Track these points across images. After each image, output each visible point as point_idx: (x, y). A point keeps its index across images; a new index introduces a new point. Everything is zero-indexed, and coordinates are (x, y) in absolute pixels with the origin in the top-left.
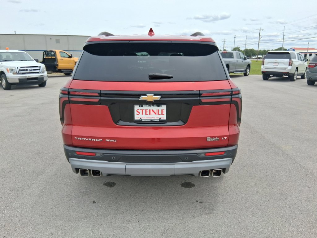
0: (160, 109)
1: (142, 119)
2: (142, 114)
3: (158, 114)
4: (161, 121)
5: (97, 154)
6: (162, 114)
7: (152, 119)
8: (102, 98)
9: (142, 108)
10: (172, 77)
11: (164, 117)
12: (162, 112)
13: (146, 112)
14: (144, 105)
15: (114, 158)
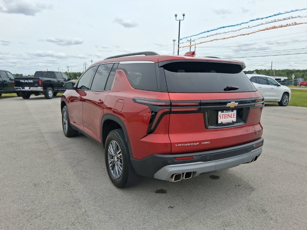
0: (232, 113)
1: (223, 122)
2: (223, 118)
3: (232, 118)
4: (233, 123)
5: (194, 157)
6: (234, 117)
7: (228, 122)
8: (201, 107)
9: (223, 113)
10: (237, 89)
11: (235, 119)
12: (234, 115)
13: (225, 116)
14: (224, 111)
15: (208, 158)
